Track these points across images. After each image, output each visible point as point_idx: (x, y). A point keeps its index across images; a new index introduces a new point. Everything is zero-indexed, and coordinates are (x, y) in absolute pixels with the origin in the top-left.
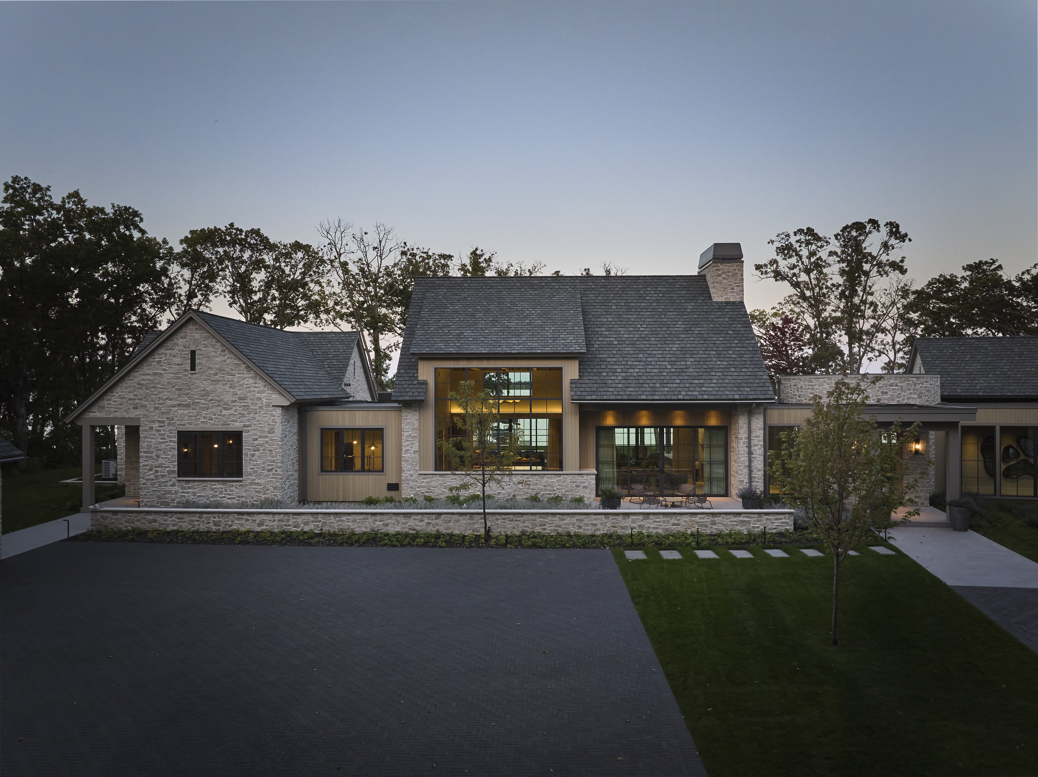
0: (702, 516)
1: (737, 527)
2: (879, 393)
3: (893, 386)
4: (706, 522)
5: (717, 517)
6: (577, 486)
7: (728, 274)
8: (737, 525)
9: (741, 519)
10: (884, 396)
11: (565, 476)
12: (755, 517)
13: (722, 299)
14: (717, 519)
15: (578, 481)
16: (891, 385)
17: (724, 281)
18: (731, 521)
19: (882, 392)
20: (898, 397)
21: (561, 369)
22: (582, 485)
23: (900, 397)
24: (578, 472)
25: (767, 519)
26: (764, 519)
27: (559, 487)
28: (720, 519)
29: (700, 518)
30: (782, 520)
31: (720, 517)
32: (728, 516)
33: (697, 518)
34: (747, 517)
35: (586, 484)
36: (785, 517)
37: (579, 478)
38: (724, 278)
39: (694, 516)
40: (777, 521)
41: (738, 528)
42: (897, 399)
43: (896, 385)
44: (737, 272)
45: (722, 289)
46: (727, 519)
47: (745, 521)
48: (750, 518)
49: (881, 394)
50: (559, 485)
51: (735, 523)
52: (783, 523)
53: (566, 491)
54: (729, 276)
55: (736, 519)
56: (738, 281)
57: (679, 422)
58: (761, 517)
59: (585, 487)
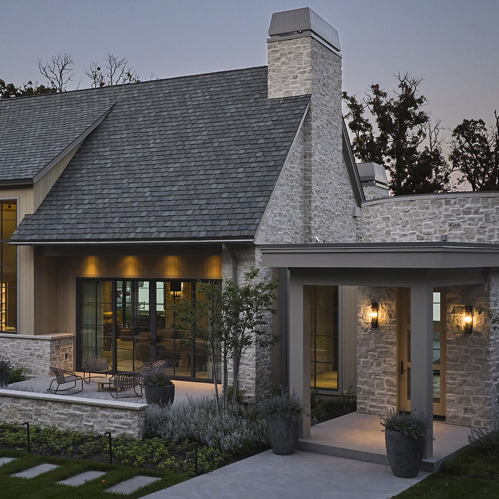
0: (25, 402)
1: (66, 423)
2: (446, 226)
3: (470, 213)
4: (30, 411)
5: (42, 405)
6: (31, 355)
7: (289, 56)
8: (65, 420)
9: (71, 411)
10: (454, 232)
11: (19, 341)
12: (88, 411)
13: (281, 95)
14: (42, 407)
15: (33, 348)
16: (467, 212)
17: (284, 68)
18: (59, 413)
19: (450, 225)
20: (479, 232)
21: (14, 202)
22: (36, 353)
23: (484, 233)
24: (32, 336)
25: (103, 416)
26: (99, 415)
27: (13, 354)
28: (46, 408)
29: (23, 405)
30: (123, 420)
31: (46, 405)
32: (55, 406)
33: (19, 405)
34: (79, 409)
35: (40, 353)
36: (127, 415)
37: (32, 343)
38: (283, 63)
39: (17, 401)
40: (116, 420)
41: (68, 424)
42: (477, 237)
43: (476, 212)
44: (301, 51)
45: (280, 79)
46: (54, 409)
47: (75, 415)
48: (82, 411)
49: (448, 228)
50: (13, 352)
51: (63, 417)
52: (123, 424)
53: (20, 360)
54: (290, 59)
55: (64, 411)
56: (303, 66)
57: (172, 273)
58: (95, 411)
59: (40, 357)
